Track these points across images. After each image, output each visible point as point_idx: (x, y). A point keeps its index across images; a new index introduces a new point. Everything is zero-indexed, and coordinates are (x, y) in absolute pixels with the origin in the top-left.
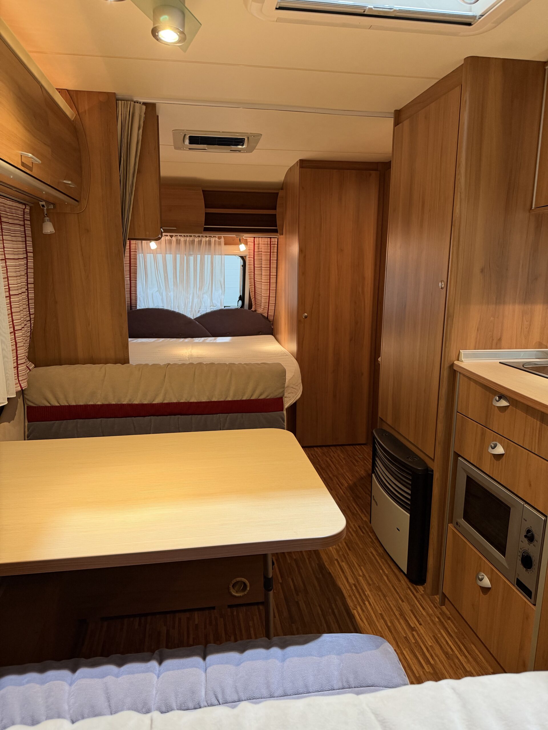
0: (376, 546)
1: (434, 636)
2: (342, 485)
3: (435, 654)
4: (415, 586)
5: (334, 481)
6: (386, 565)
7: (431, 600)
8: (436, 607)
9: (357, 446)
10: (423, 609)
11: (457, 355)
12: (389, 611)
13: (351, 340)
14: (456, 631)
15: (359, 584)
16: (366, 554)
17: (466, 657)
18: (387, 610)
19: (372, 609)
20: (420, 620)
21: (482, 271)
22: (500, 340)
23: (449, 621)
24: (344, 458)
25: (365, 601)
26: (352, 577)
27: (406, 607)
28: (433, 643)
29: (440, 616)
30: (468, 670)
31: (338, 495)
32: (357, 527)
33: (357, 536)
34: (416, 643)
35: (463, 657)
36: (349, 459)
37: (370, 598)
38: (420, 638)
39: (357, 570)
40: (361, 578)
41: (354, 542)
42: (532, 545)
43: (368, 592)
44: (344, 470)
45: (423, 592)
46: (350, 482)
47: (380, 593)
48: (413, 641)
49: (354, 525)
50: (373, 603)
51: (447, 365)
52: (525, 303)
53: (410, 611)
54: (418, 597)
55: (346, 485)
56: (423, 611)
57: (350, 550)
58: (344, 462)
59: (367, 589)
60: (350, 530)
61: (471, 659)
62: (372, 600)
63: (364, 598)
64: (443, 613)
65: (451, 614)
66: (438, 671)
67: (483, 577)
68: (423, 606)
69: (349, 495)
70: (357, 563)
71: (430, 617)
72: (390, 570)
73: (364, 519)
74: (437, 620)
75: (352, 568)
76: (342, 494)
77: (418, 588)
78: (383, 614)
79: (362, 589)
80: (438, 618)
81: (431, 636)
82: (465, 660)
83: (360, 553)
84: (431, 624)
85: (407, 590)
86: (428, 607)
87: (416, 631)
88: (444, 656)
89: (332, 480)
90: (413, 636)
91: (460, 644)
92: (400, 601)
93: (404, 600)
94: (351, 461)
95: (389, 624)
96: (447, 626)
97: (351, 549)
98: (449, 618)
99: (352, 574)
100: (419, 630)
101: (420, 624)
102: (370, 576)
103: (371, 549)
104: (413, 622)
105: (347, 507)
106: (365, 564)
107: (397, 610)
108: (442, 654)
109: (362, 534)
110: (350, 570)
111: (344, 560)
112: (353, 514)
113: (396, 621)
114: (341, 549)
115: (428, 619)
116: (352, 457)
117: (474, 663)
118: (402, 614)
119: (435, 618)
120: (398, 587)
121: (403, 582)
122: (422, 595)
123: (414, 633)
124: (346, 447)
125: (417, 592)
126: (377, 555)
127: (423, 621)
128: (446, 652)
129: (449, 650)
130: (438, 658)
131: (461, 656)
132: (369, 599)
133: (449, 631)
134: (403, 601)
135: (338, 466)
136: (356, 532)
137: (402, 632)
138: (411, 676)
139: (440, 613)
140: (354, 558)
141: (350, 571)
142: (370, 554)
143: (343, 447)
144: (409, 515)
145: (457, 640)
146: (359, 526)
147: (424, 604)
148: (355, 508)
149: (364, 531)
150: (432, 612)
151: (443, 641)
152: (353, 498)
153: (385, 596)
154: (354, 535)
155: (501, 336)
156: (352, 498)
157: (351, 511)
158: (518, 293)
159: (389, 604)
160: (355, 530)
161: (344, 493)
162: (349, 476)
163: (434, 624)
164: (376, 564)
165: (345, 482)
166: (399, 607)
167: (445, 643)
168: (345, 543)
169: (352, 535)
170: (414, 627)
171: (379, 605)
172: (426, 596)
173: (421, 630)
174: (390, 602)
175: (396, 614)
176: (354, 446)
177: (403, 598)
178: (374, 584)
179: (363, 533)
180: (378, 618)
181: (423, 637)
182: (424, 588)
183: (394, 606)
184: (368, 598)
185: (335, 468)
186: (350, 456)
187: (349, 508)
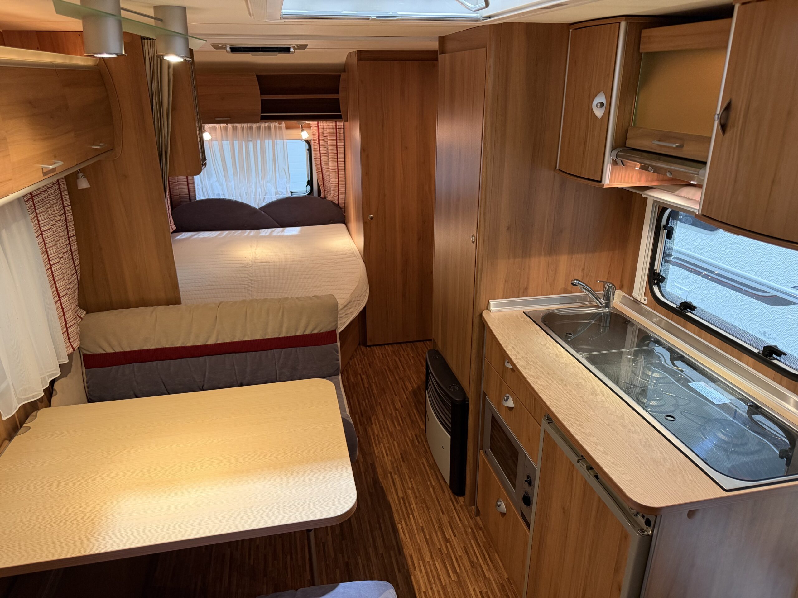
0: (428, 456)
1: (464, 547)
2: (407, 390)
3: (462, 563)
4: (456, 497)
5: (400, 385)
6: (435, 477)
7: (468, 512)
8: (471, 518)
9: (428, 342)
10: (460, 520)
11: (487, 303)
12: (429, 523)
13: (419, 240)
14: (485, 540)
15: (407, 497)
16: (418, 465)
17: (488, 565)
18: (427, 522)
19: (415, 522)
20: (455, 531)
21: (508, 228)
22: (526, 289)
23: (480, 532)
24: (413, 357)
25: (409, 515)
26: (402, 489)
27: (445, 519)
28: (462, 553)
29: (473, 526)
30: (487, 577)
31: (401, 401)
32: (414, 436)
33: (412, 446)
34: (448, 554)
35: (486, 565)
36: (418, 357)
37: (415, 511)
38: (452, 549)
39: (407, 482)
40: (409, 491)
41: (408, 452)
42: (530, 488)
43: (414, 506)
44: (411, 371)
45: (462, 503)
46: (415, 385)
47: (424, 506)
48: (446, 552)
49: (411, 434)
50: (417, 516)
51: (477, 314)
52: (550, 254)
53: (448, 523)
54: (457, 509)
55: (410, 388)
56: (460, 523)
57: (403, 461)
58: (413, 362)
59: (413, 502)
60: (407, 439)
61: (491, 567)
62: (416, 513)
63: (410, 511)
64: (476, 524)
65: (483, 525)
66: (461, 579)
67: (500, 503)
68: (461, 517)
69: (411, 400)
70: (409, 476)
71: (464, 528)
72: (437, 481)
73: (422, 427)
74: (470, 530)
75: (403, 481)
76: (404, 399)
77: (459, 499)
78: (425, 527)
79: (409, 503)
80: (472, 529)
81: (462, 546)
82: (487, 568)
83: (413, 465)
84: (464, 535)
85: (449, 501)
86: (465, 518)
87: (450, 542)
88: (469, 565)
89: (398, 384)
90: (447, 547)
91: (486, 553)
92: (441, 513)
93: (445, 512)
94: (419, 360)
95: (428, 537)
96: (478, 536)
97: (405, 460)
98: (481, 529)
99: (402, 487)
100: (453, 541)
101: (455, 536)
102: (418, 489)
103: (423, 459)
104: (449, 534)
105: (407, 414)
106: (415, 476)
107: (437, 522)
108: (468, 563)
109: (417, 443)
110: (401, 483)
111: (397, 472)
112: (412, 421)
113: (434, 533)
114: (396, 461)
115: (463, 530)
116: (421, 355)
117: (494, 571)
118: (440, 527)
119: (468, 529)
120: (441, 499)
121: (446, 493)
122: (461, 507)
123: (448, 544)
124: (417, 343)
125: (457, 503)
126: (428, 466)
127: (457, 532)
128: (472, 561)
129: (475, 559)
130: (464, 567)
131: (484, 564)
132: (414, 513)
133: (479, 540)
134: (443, 513)
135: (405, 366)
136: (413, 442)
137: (438, 544)
138: (438, 585)
139: (474, 524)
140: (406, 470)
141: (401, 485)
142: (421, 465)
143: (414, 343)
144: (450, 437)
145: (483, 549)
146: (416, 435)
147: (462, 515)
148: (415, 415)
149: (420, 440)
150: (467, 523)
151: (471, 551)
152: (415, 404)
153: (428, 509)
154: (410, 445)
155: (528, 283)
156: (413, 404)
157: (410, 418)
158: (543, 246)
159: (430, 517)
160: (411, 439)
161: (407, 398)
162: (414, 378)
163: (467, 535)
164: (426, 475)
165: (410, 385)
166: (439, 520)
167: (472, 553)
168: (401, 453)
169: (408, 445)
170: (449, 539)
171: (421, 518)
172: (464, 508)
173: (454, 540)
174: (432, 515)
175: (436, 527)
176: (425, 342)
177: (444, 510)
178: (421, 496)
179: (419, 442)
180: (419, 531)
181: (455, 547)
182: (464, 499)
183: (435, 519)
184: (413, 511)
185: (403, 369)
186: (419, 355)
187: (409, 415)
